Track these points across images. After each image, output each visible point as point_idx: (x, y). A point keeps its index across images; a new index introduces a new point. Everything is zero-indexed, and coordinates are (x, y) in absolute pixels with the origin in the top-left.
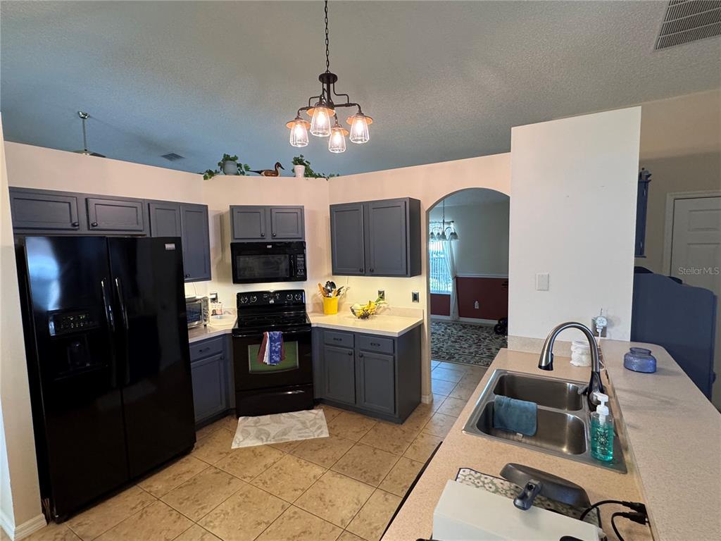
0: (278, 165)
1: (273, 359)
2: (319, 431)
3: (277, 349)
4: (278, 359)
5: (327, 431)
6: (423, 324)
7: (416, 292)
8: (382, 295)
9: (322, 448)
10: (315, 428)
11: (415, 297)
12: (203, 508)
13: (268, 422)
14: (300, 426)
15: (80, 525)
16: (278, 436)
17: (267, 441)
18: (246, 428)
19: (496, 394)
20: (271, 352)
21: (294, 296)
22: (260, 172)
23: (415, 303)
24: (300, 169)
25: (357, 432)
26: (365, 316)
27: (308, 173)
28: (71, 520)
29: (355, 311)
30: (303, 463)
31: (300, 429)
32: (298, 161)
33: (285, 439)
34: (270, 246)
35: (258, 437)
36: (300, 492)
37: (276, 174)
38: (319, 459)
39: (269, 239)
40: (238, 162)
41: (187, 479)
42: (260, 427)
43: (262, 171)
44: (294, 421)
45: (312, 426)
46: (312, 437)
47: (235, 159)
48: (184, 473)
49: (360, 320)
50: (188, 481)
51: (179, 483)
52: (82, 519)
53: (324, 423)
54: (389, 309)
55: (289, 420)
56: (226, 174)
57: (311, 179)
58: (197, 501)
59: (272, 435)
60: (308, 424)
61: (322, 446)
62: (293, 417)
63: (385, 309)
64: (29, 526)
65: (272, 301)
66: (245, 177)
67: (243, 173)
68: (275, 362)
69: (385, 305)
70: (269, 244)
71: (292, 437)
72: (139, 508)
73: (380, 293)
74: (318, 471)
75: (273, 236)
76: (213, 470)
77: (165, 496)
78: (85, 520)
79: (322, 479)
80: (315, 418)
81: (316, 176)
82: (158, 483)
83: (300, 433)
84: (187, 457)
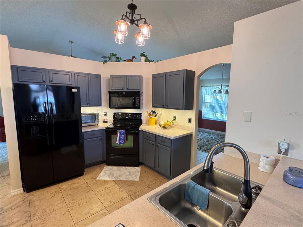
0: (134, 57)
1: (120, 142)
2: (135, 177)
3: (122, 138)
4: (122, 142)
5: (139, 178)
6: (193, 134)
7: (190, 118)
8: (175, 118)
9: (132, 185)
10: (134, 176)
11: (190, 121)
12: (73, 200)
13: (115, 170)
14: (128, 174)
15: (33, 195)
16: (117, 177)
17: (112, 178)
18: (105, 171)
19: (191, 179)
20: (120, 139)
21: (137, 116)
22: (125, 60)
23: (190, 124)
24: (143, 58)
25: (152, 181)
26: (164, 128)
27: (147, 60)
28: (31, 193)
29: (161, 125)
30: (121, 190)
31: (127, 175)
32: (142, 55)
33: (119, 179)
34: (125, 93)
35: (109, 176)
36: (112, 203)
37: (132, 61)
38: (128, 190)
39: (125, 90)
40: (117, 56)
41: (75, 186)
42: (111, 172)
43: (126, 60)
44: (126, 171)
45: (133, 174)
46: (131, 180)
47: (116, 55)
48: (76, 184)
49: (162, 129)
50: (75, 187)
51: (72, 187)
52: (34, 193)
53: (139, 174)
54: (178, 125)
55: (125, 170)
56: (111, 62)
57: (148, 63)
58: (73, 196)
59: (115, 176)
60: (132, 174)
61: (133, 184)
62: (126, 169)
63: (176, 125)
64: (17, 191)
65: (127, 117)
66: (120, 62)
67: (119, 61)
68: (121, 143)
69: (176, 124)
70: (124, 92)
71: (123, 178)
72: (53, 194)
73: (174, 117)
74: (125, 195)
75: (127, 88)
76: (86, 185)
77: (64, 192)
78: (35, 194)
79: (124, 200)
80: (136, 171)
81: (150, 62)
82: (65, 186)
83: (127, 177)
84: (80, 177)
